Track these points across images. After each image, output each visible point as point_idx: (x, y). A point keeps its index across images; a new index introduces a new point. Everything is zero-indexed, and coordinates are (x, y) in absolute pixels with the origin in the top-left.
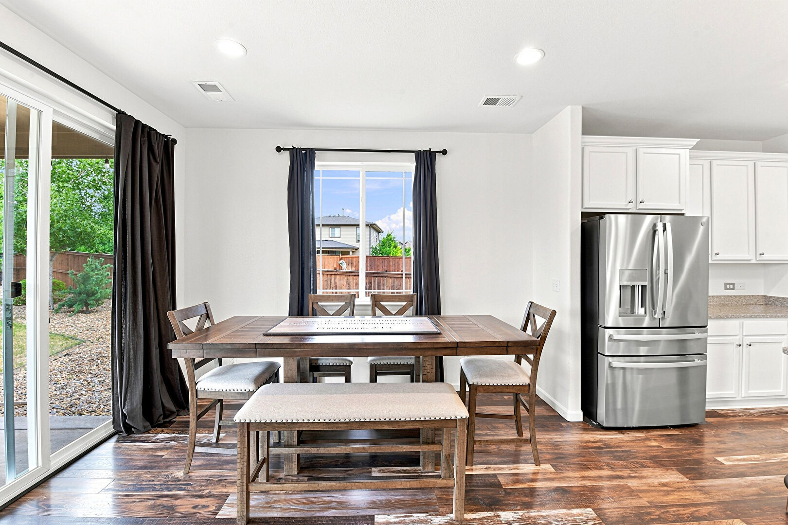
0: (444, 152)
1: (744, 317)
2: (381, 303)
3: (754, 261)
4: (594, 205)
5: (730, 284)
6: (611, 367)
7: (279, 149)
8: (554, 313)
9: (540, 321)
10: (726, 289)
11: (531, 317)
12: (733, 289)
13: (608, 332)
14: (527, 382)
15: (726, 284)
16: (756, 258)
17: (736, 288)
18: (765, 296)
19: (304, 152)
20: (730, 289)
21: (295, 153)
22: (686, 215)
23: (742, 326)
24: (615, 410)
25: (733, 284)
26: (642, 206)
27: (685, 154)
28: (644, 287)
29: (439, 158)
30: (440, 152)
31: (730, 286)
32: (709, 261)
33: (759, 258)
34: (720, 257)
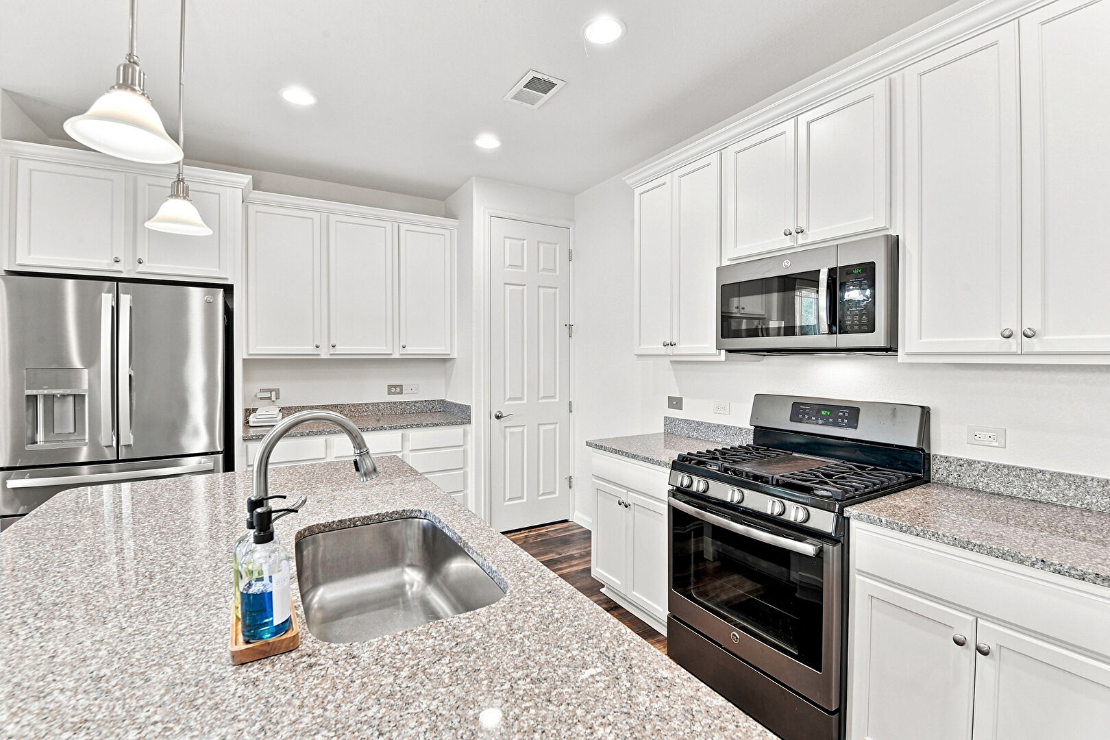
3: (396, 356)
5: (395, 387)
10: (390, 393)
12: (401, 393)
15: (390, 387)
16: (399, 352)
17: (403, 392)
18: (443, 401)
20: (396, 393)
25: (401, 386)
26: (141, 268)
31: (394, 389)
32: (323, 357)
33: (404, 352)
34: (339, 349)
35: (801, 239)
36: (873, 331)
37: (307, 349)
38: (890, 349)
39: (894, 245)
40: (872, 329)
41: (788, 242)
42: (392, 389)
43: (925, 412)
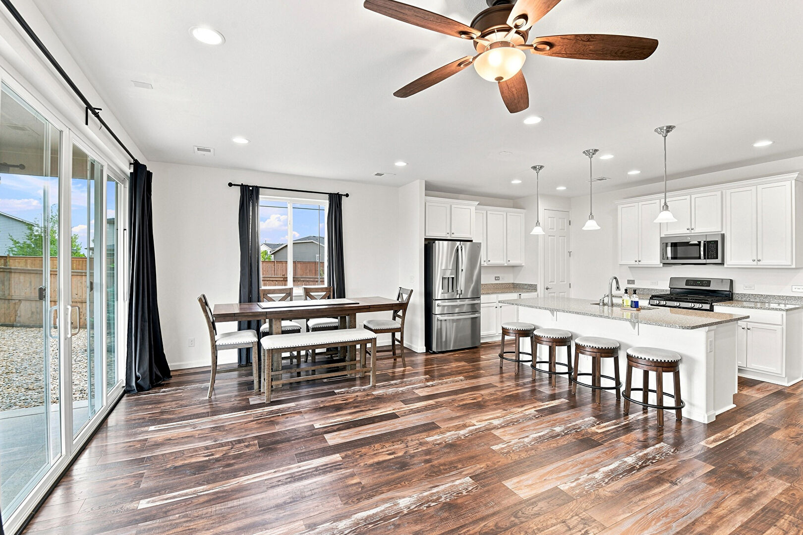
0: (347, 195)
1: (498, 293)
2: (311, 293)
4: (432, 235)
6: (438, 320)
7: (230, 185)
8: (412, 291)
9: (405, 296)
10: (495, 280)
11: (401, 295)
13: (437, 302)
14: (400, 326)
15: (495, 277)
16: (507, 263)
17: (500, 279)
18: (513, 283)
19: (251, 188)
20: (497, 280)
21: (244, 188)
22: (474, 241)
23: (497, 297)
24: (441, 342)
25: (499, 277)
26: (453, 236)
27: (473, 208)
28: (453, 278)
29: (344, 198)
30: (344, 195)
32: (485, 265)
34: (491, 262)
35: (692, 231)
36: (717, 259)
38: (722, 264)
39: (723, 236)
40: (717, 258)
41: (688, 231)
42: (497, 278)
43: (731, 281)
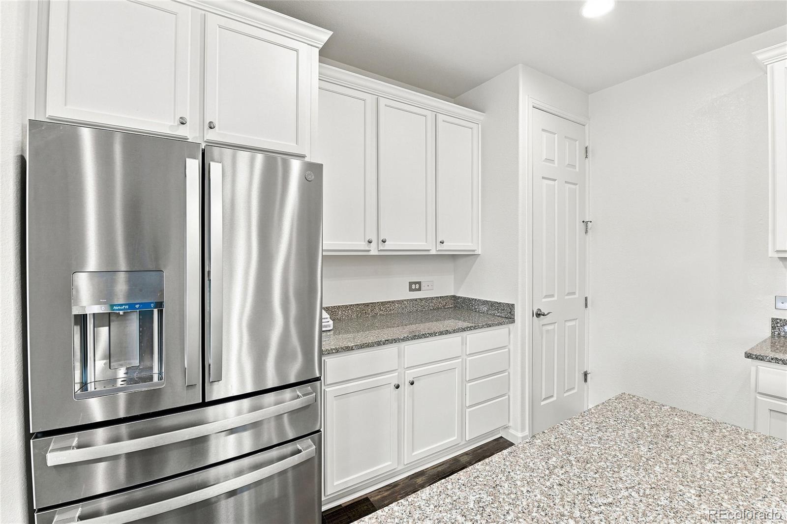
3: (433, 252)
5: (415, 283)
10: (411, 290)
12: (420, 289)
15: (411, 284)
16: (436, 248)
17: (422, 288)
18: (454, 296)
20: (416, 290)
25: (419, 283)
26: (212, 136)
31: (415, 286)
32: (372, 253)
33: (440, 247)
34: (389, 245)
37: (359, 244)
